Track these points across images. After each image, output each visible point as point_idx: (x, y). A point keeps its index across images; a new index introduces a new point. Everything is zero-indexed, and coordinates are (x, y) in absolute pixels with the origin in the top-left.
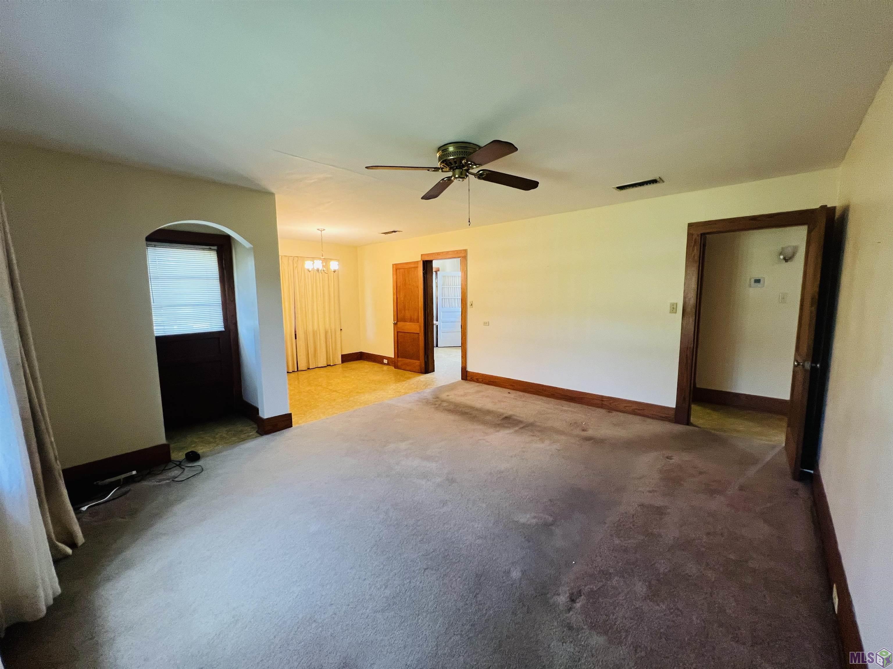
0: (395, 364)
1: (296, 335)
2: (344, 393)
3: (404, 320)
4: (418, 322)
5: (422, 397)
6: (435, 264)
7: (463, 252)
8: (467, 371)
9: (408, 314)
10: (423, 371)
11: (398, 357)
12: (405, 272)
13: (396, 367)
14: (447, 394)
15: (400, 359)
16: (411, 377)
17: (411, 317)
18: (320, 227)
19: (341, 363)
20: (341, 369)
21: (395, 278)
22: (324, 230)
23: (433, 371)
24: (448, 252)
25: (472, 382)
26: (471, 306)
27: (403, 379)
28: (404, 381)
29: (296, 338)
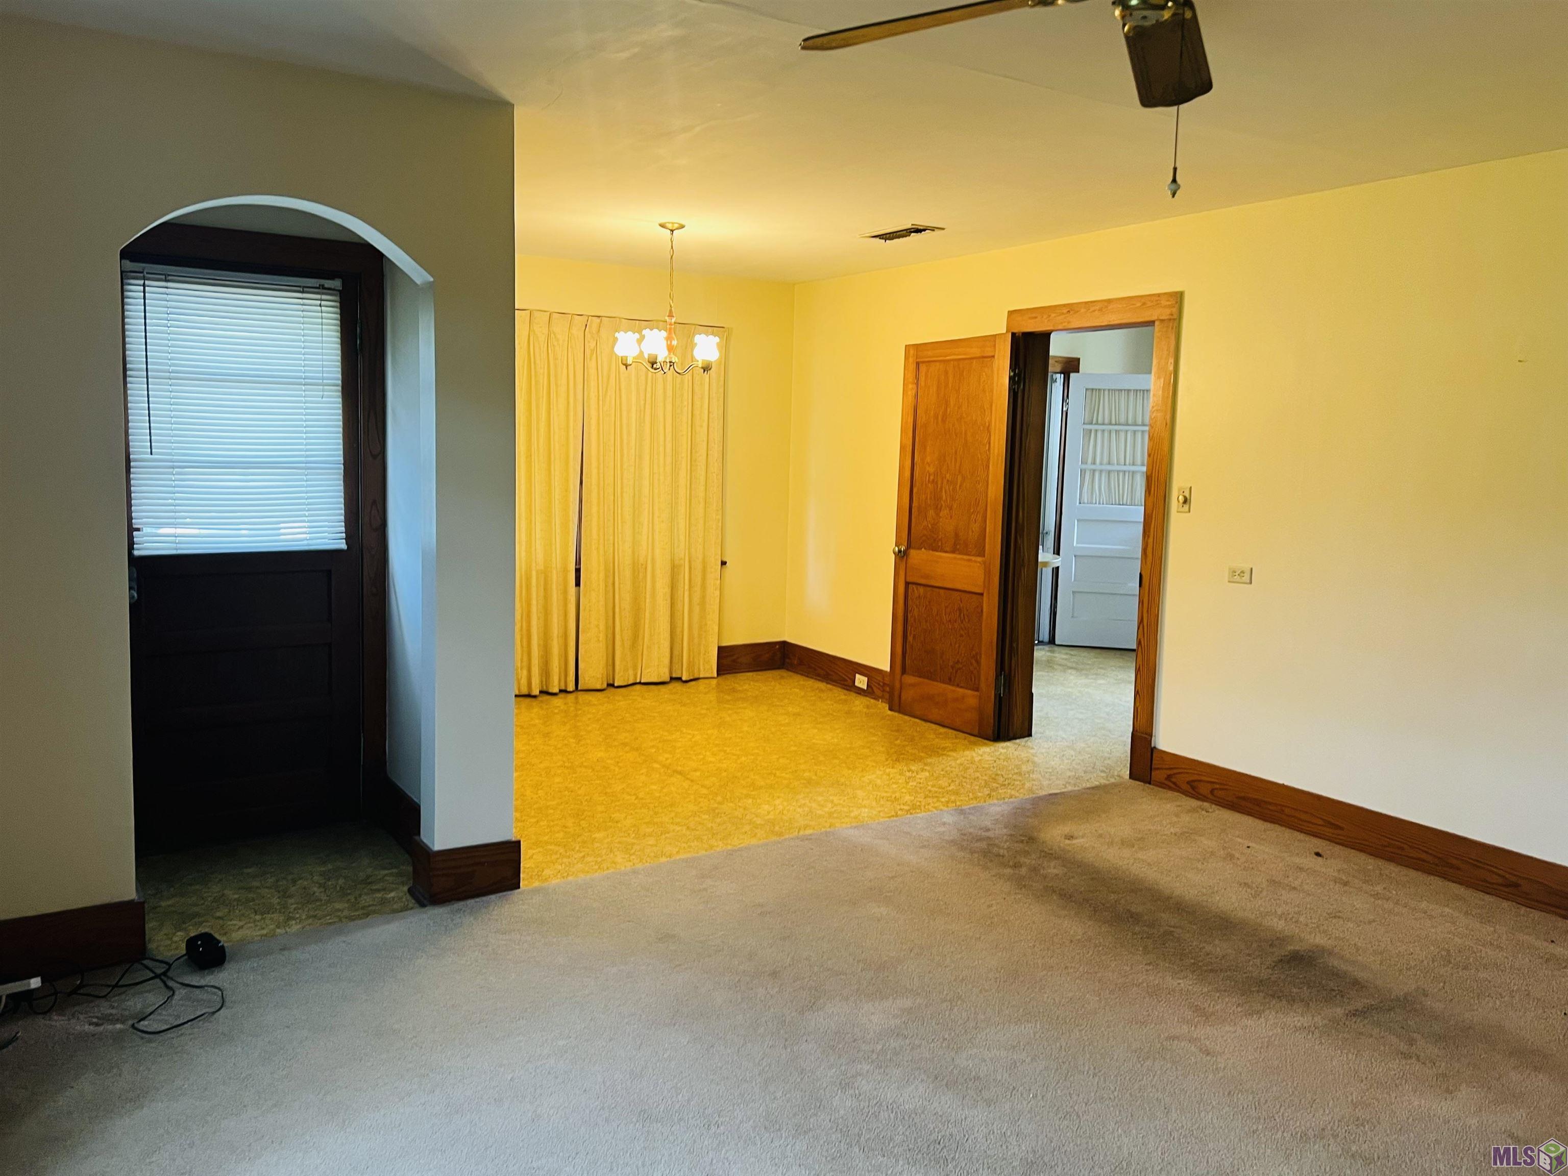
0: (891, 694)
1: (578, 571)
2: (707, 783)
3: (934, 545)
4: (981, 553)
5: (971, 830)
6: (1059, 347)
7: (1164, 302)
8: (1153, 749)
9: (948, 524)
10: (990, 732)
11: (904, 671)
12: (946, 372)
13: (897, 706)
14: (1067, 828)
15: (909, 679)
16: (944, 749)
17: (957, 535)
18: (672, 218)
19: (716, 676)
20: (712, 696)
21: (911, 393)
22: (682, 227)
23: (1027, 733)
24: (1109, 301)
25: (1170, 794)
26: (1186, 507)
27: (915, 751)
28: (916, 759)
29: (578, 584)
